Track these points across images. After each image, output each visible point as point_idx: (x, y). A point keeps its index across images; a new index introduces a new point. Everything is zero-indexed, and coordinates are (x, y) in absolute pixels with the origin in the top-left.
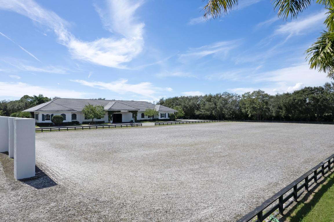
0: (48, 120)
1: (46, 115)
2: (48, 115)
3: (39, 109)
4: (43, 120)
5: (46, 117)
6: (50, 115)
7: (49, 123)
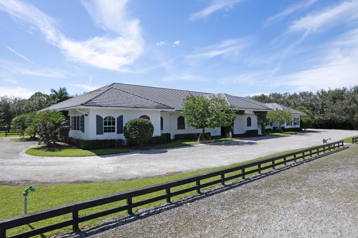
0: (109, 131)
1: (106, 118)
2: (110, 118)
3: (89, 101)
4: (99, 132)
5: (105, 124)
6: (116, 118)
7: (114, 140)
